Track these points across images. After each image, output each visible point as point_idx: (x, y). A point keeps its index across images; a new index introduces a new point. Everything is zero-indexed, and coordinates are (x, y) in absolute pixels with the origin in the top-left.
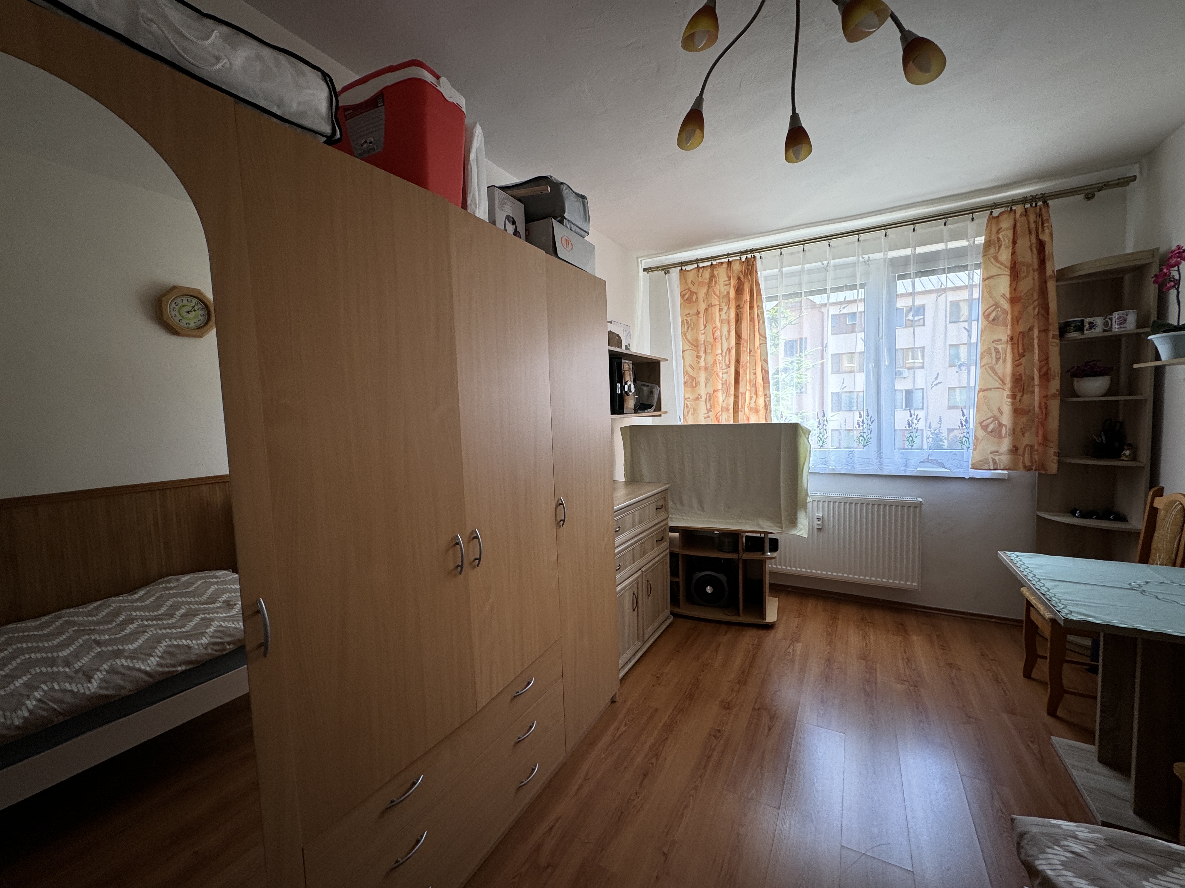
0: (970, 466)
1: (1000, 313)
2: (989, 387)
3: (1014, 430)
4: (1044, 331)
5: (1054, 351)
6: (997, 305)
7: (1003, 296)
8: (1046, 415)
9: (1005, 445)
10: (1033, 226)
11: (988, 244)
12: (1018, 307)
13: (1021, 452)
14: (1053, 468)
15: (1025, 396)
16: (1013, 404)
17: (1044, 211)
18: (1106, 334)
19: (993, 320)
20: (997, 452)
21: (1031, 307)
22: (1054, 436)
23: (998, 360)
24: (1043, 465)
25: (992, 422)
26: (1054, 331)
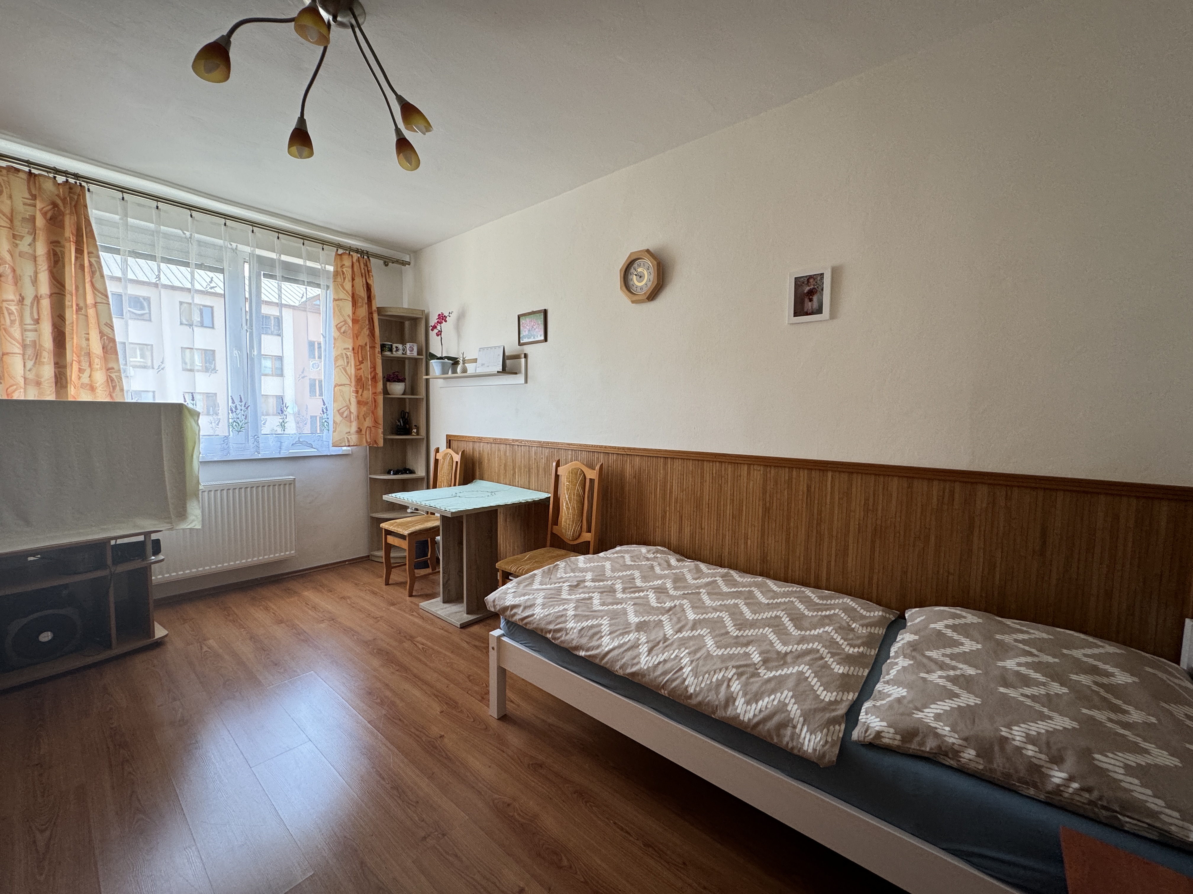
0: (331, 445)
1: (347, 328)
2: (343, 383)
3: (358, 416)
4: (373, 347)
5: (379, 362)
6: (345, 322)
7: (349, 316)
8: (375, 406)
9: (354, 428)
10: (363, 271)
11: (336, 274)
12: (357, 327)
13: (363, 432)
14: (381, 443)
15: (365, 392)
16: (356, 397)
17: (368, 263)
18: (403, 356)
19: (344, 332)
20: (349, 432)
21: (366, 329)
22: (381, 421)
23: (348, 363)
24: (375, 441)
25: (346, 410)
26: (378, 349)
